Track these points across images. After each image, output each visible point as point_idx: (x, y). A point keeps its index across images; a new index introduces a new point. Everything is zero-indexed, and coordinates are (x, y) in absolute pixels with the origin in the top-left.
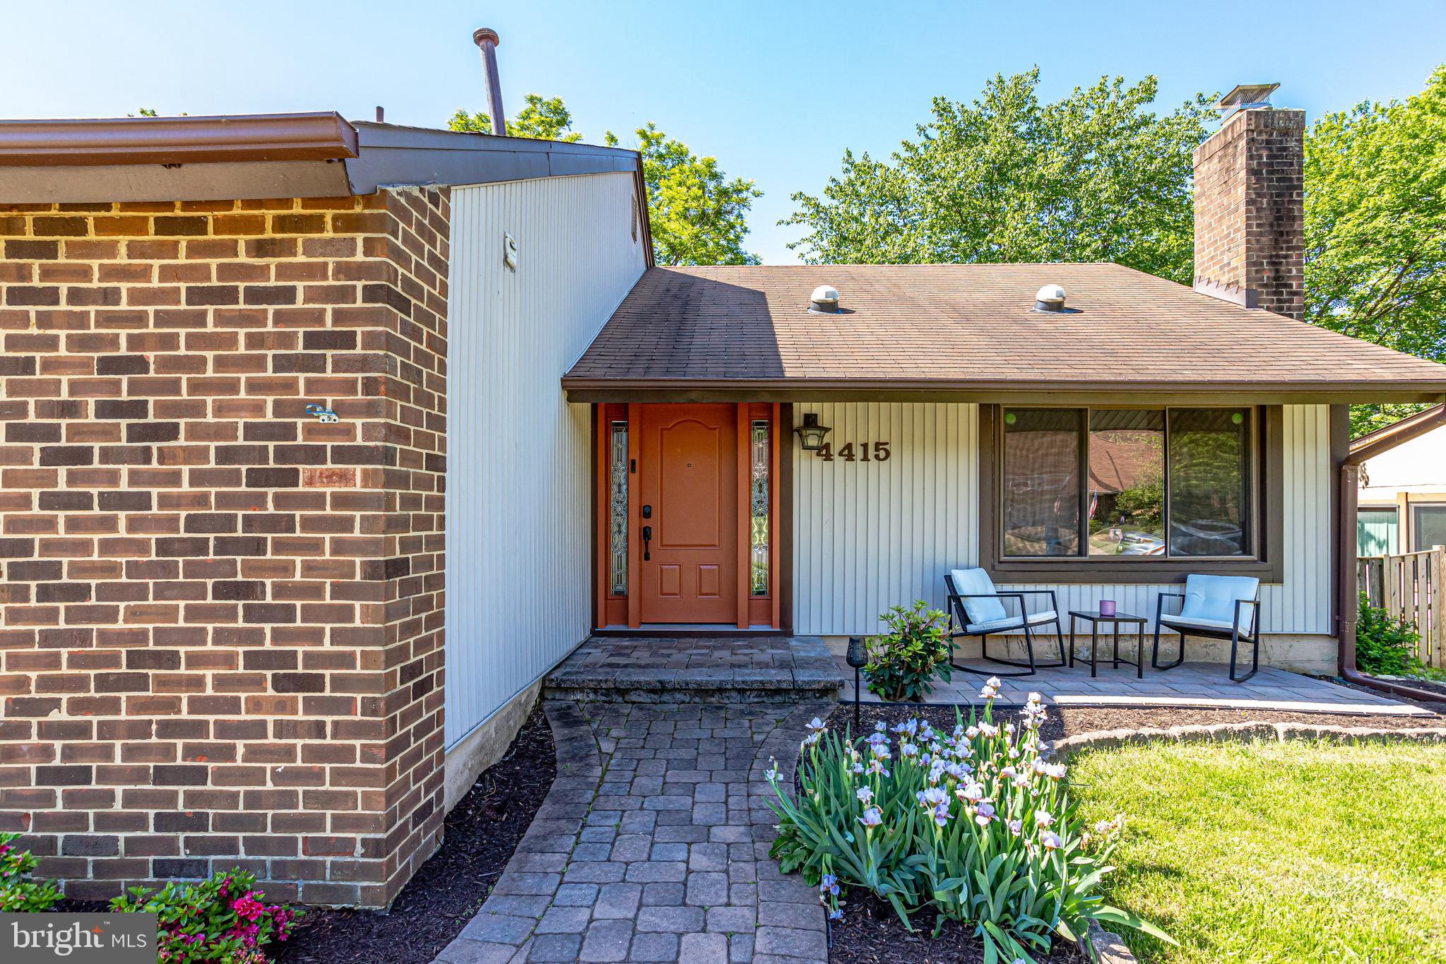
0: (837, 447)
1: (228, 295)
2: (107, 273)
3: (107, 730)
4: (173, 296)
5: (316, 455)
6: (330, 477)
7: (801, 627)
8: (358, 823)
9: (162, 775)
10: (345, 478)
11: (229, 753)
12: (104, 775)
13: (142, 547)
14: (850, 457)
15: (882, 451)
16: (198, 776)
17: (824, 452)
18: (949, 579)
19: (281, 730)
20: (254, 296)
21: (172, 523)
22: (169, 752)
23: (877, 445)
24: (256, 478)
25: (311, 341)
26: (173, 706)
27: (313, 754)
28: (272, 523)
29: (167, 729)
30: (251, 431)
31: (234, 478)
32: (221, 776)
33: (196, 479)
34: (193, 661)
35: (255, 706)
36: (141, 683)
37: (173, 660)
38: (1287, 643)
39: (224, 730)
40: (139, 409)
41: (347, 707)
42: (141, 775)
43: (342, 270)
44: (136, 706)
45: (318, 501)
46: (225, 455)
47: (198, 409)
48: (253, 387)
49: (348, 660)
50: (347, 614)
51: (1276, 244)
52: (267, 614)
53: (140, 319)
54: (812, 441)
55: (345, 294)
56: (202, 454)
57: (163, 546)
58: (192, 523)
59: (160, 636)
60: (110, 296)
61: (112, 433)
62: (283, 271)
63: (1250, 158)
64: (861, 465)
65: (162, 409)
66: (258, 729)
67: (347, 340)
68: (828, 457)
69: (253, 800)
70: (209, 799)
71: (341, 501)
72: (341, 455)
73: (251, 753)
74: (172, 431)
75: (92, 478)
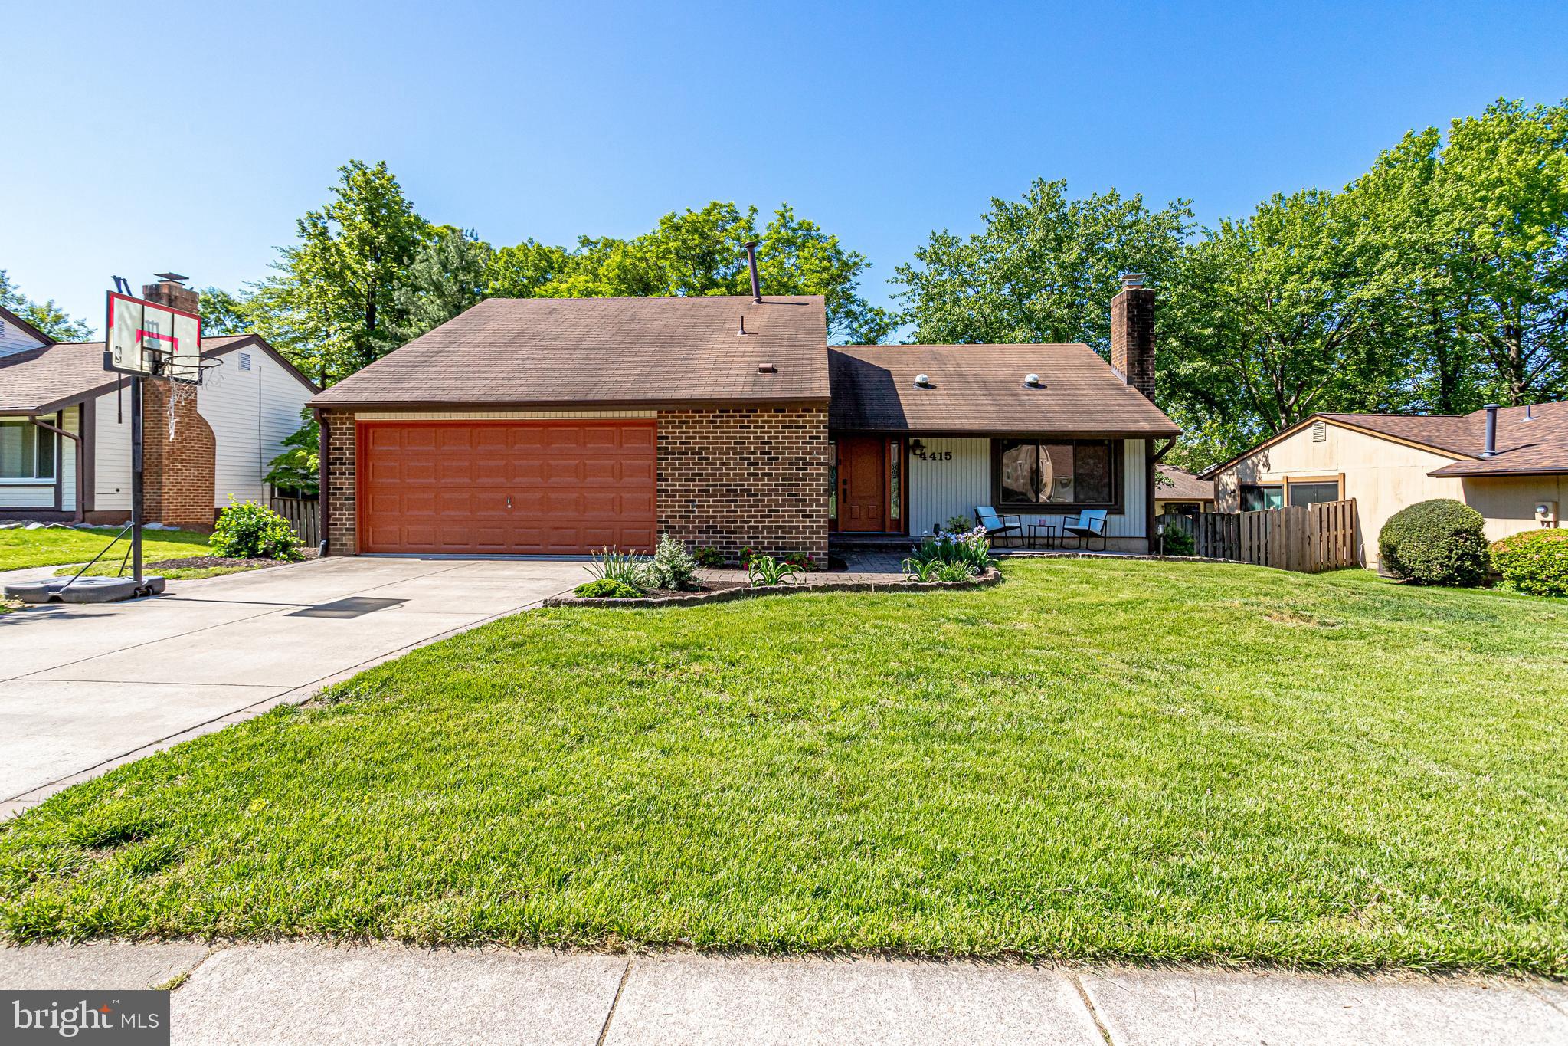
0: (928, 455)
1: (791, 427)
2: (762, 422)
3: (763, 527)
4: (777, 427)
5: (812, 464)
6: (815, 469)
7: (913, 533)
8: (821, 549)
9: (776, 538)
10: (819, 469)
11: (791, 533)
12: (763, 538)
13: (771, 485)
14: (934, 459)
15: (948, 456)
16: (784, 538)
17: (923, 456)
18: (976, 511)
19: (804, 527)
20: (796, 427)
21: (778, 480)
22: (777, 532)
23: (946, 454)
24: (797, 469)
25: (810, 438)
26: (778, 522)
27: (810, 532)
28: (801, 480)
29: (777, 527)
30: (796, 458)
31: (792, 469)
32: (790, 538)
33: (783, 469)
34: (783, 511)
35: (797, 522)
36: (771, 516)
37: (778, 511)
38: (1128, 541)
39: (790, 527)
40: (770, 453)
41: (819, 522)
42: (771, 538)
43: (818, 422)
44: (770, 522)
45: (812, 474)
46: (790, 464)
47: (784, 453)
48: (797, 448)
49: (819, 511)
50: (819, 500)
51: (1141, 354)
52: (801, 500)
53: (770, 432)
54: (918, 452)
55: (819, 427)
56: (785, 464)
57: (776, 485)
58: (783, 480)
59: (775, 506)
60: (763, 427)
61: (763, 459)
62: (804, 422)
63: (1129, 312)
64: (939, 462)
65: (775, 453)
66: (798, 527)
67: (819, 438)
68: (925, 459)
69: (797, 543)
70: (787, 543)
71: (817, 474)
72: (817, 464)
73: (797, 533)
74: (778, 458)
75: (760, 469)
